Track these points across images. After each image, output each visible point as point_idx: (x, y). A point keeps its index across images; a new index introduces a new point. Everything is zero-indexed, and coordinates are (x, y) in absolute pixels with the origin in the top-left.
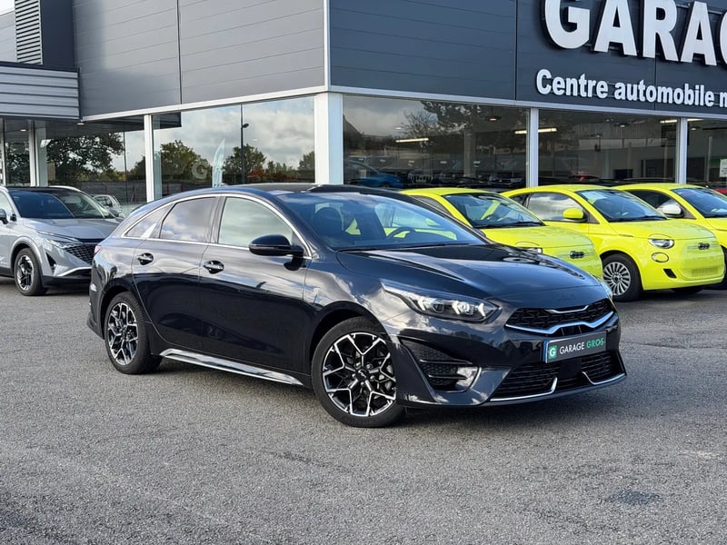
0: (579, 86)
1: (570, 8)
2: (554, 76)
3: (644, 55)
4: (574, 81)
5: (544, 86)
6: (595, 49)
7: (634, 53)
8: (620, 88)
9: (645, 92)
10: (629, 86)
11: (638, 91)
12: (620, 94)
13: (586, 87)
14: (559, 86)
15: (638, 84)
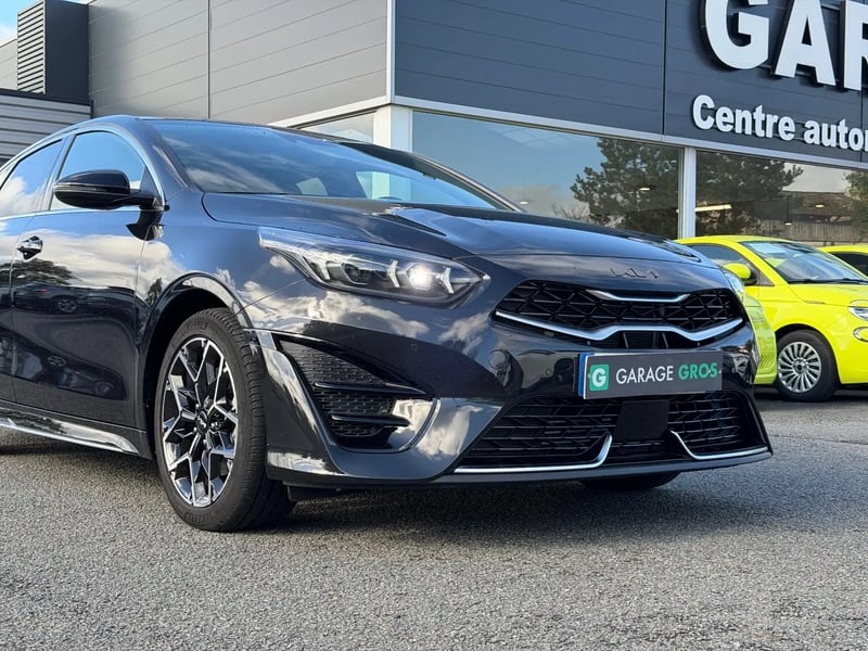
0: (754, 121)
1: (741, 14)
2: (719, 104)
3: (846, 86)
4: (747, 114)
5: (705, 119)
6: (777, 73)
7: (832, 82)
8: (812, 128)
9: (847, 136)
10: (825, 126)
11: (838, 134)
12: (812, 136)
13: (764, 123)
14: (725, 120)
15: (838, 124)
